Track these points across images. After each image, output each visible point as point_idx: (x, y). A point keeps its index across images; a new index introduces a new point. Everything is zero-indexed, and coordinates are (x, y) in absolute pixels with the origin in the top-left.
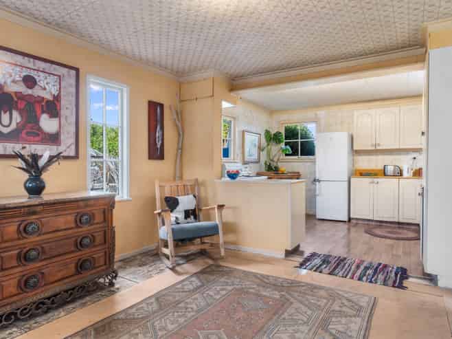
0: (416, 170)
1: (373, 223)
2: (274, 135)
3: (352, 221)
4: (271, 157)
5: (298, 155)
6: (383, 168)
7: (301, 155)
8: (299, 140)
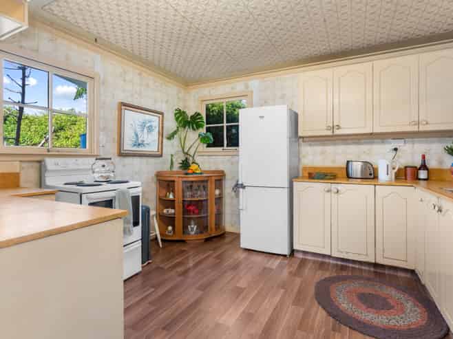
0: (399, 170)
1: (331, 261)
2: (191, 117)
3: (297, 255)
4: (186, 151)
5: (223, 146)
6: (345, 166)
7: (228, 146)
8: (225, 124)
